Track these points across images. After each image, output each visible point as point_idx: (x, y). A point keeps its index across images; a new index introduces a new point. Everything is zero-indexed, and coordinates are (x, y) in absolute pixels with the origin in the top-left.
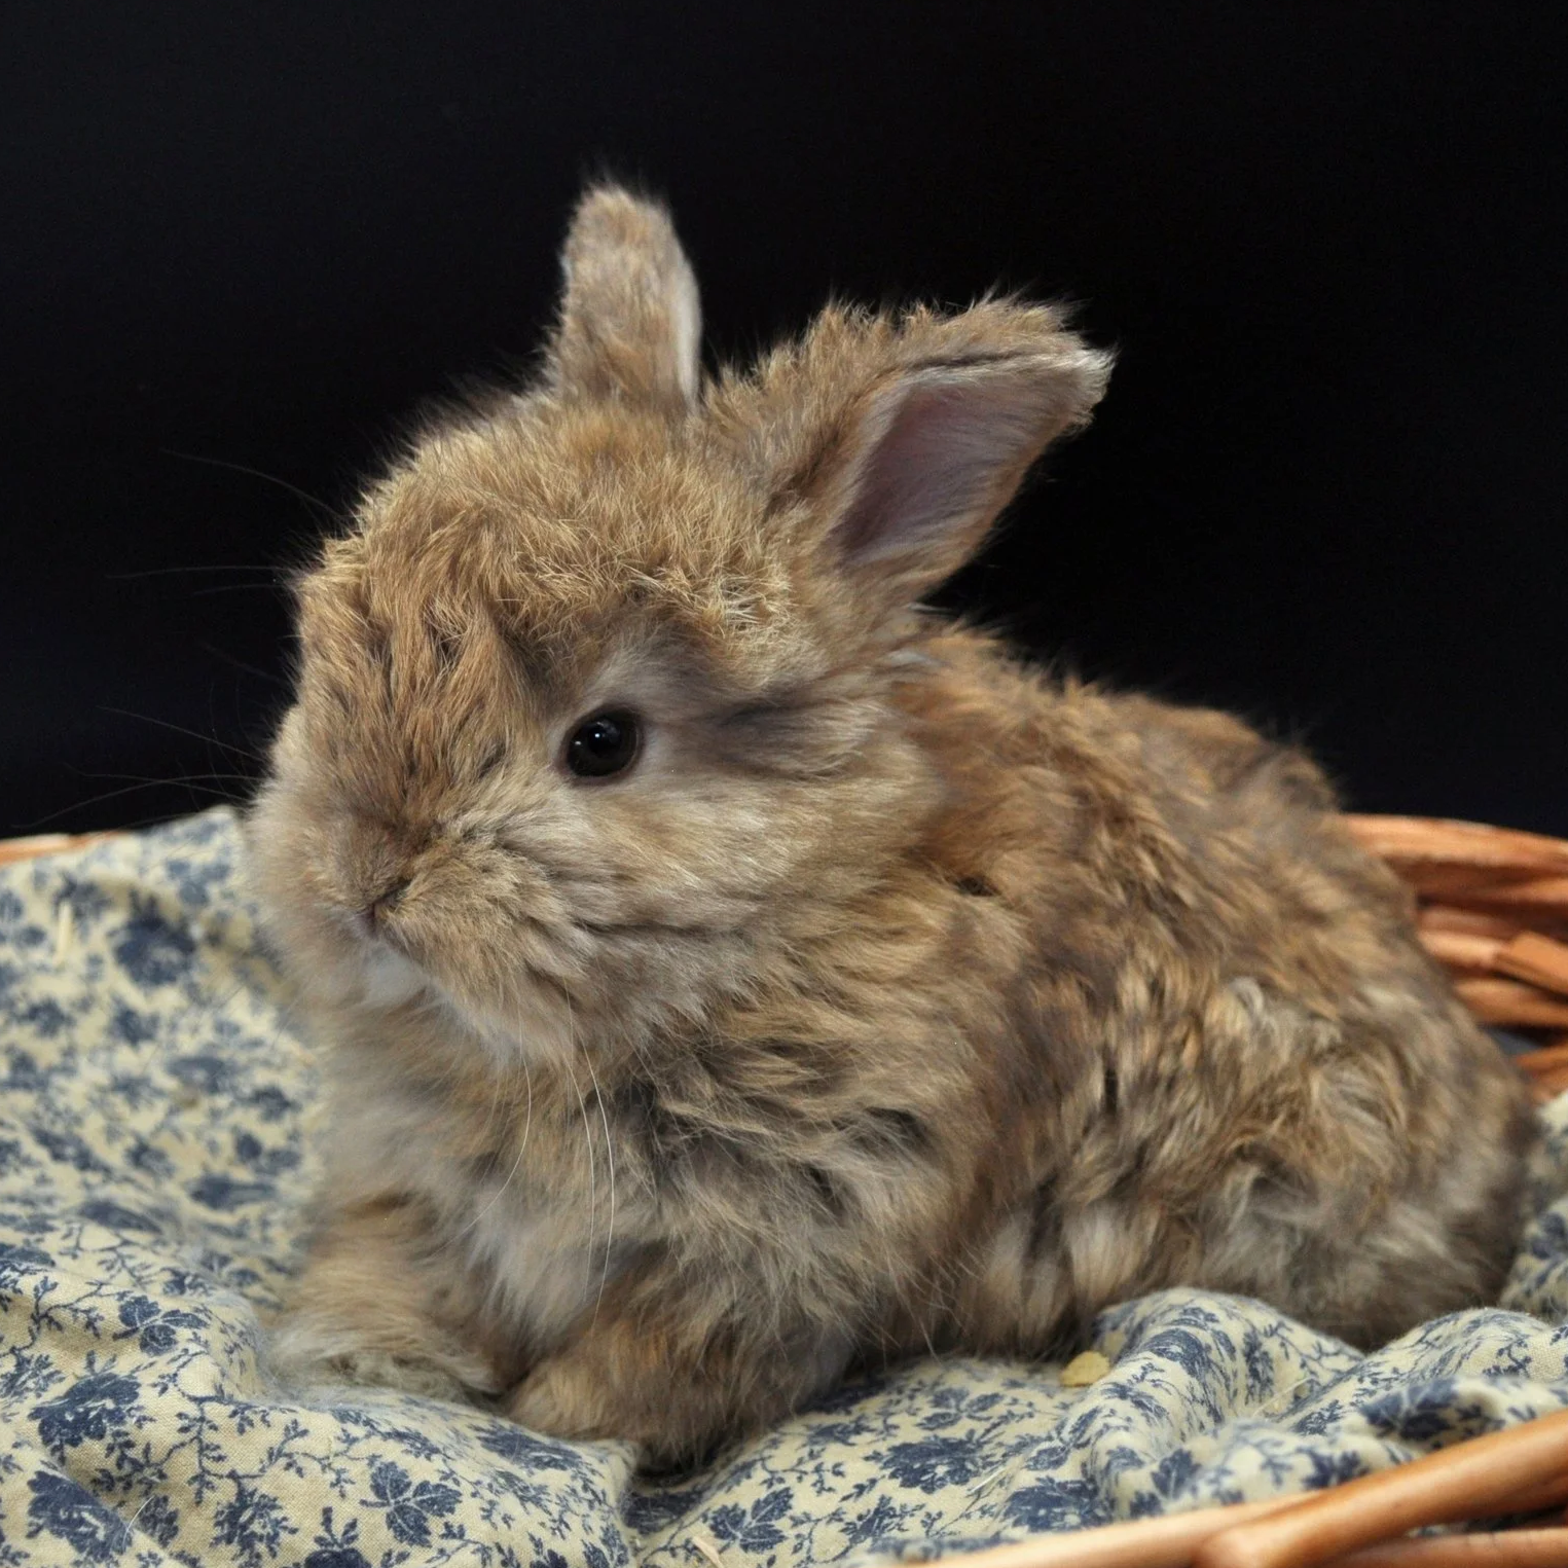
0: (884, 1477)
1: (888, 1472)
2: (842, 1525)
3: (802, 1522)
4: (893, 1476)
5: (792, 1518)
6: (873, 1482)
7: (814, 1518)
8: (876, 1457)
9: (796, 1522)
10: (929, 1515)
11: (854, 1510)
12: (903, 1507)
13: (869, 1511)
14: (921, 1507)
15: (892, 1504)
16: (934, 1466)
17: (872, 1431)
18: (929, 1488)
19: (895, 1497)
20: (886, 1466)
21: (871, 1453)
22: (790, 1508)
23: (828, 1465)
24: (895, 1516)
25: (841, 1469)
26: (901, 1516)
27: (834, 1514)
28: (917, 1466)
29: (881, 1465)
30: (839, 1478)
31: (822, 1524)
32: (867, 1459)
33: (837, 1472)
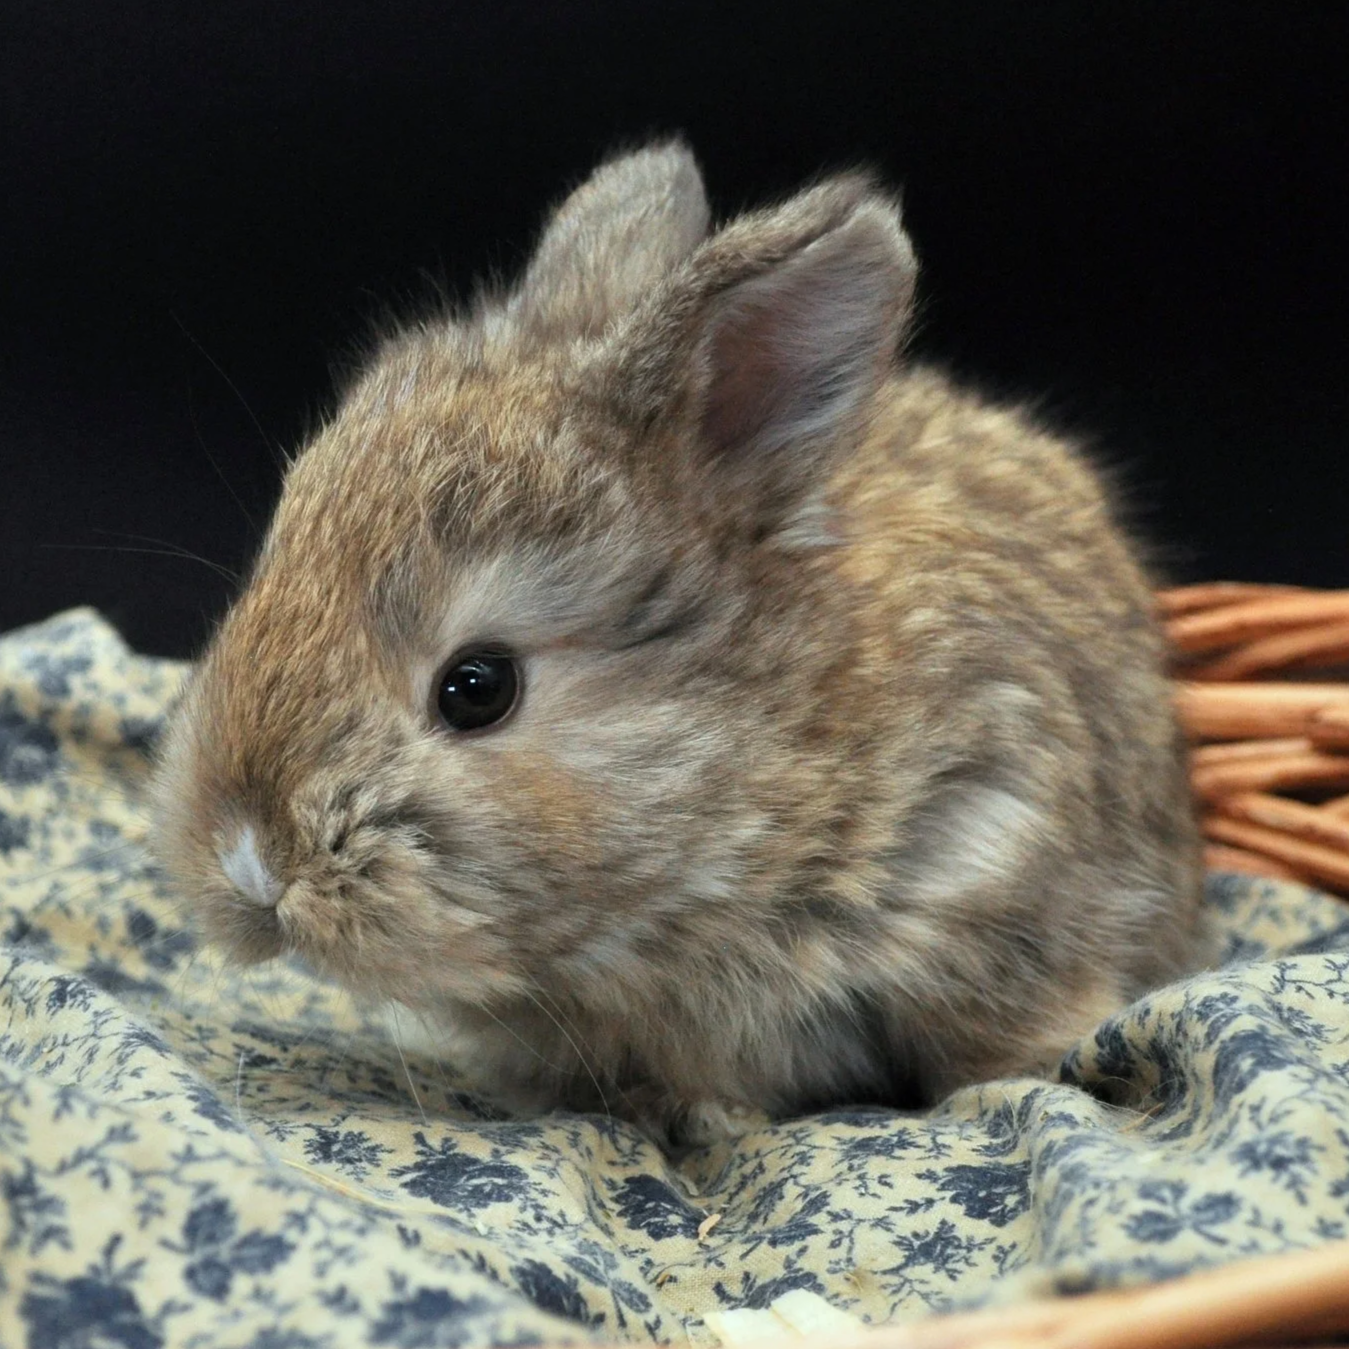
0: (943, 1199)
1: (949, 1194)
2: (893, 1237)
3: (842, 1218)
4: (954, 1200)
5: (829, 1213)
6: (930, 1202)
7: (855, 1217)
8: (930, 1176)
9: (836, 1217)
10: (1000, 1248)
11: (906, 1225)
12: (970, 1239)
13: (927, 1233)
14: (991, 1240)
15: (957, 1233)
16: (1002, 1196)
17: (918, 1147)
18: (1000, 1220)
19: (959, 1225)
20: (943, 1188)
21: (924, 1171)
22: (827, 1204)
23: (873, 1174)
24: (959, 1247)
25: (888, 1180)
26: (969, 1249)
27: (880, 1220)
28: (982, 1194)
29: (937, 1186)
30: (886, 1188)
31: (866, 1225)
32: (919, 1176)
33: (883, 1180)
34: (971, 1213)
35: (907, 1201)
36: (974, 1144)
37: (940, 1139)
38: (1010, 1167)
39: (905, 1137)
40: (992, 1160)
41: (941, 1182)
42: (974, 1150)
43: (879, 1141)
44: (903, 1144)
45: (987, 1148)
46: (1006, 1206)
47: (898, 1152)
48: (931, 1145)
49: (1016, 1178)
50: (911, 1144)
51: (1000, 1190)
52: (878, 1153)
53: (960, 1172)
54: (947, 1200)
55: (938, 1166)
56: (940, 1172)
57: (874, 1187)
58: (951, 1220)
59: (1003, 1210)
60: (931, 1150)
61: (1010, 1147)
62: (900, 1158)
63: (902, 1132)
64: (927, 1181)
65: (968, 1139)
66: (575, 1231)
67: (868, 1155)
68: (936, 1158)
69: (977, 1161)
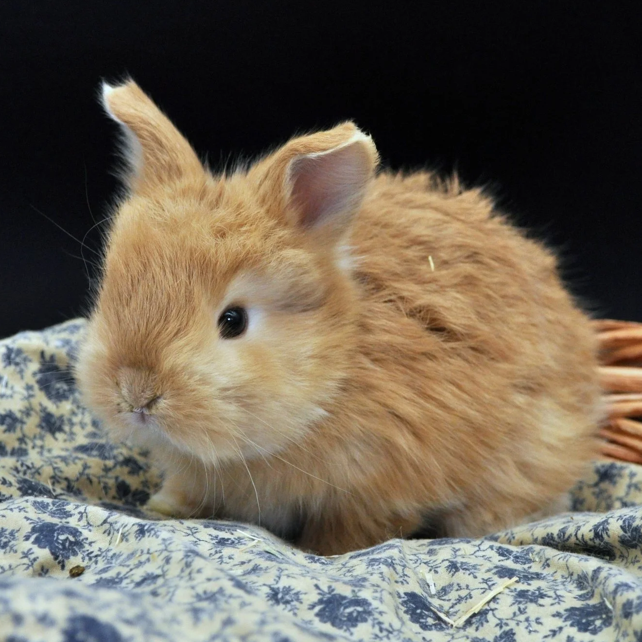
34: (580, 630)
35: (550, 631)
36: (574, 595)
37: (559, 593)
38: (594, 606)
39: (541, 591)
40: (584, 603)
41: (564, 617)
42: (575, 598)
43: (530, 593)
44: (542, 596)
45: (580, 596)
46: (596, 625)
47: (541, 601)
48: (554, 596)
50: (545, 595)
51: (592, 618)
52: (531, 601)
53: (572, 611)
54: (568, 625)
55: (561, 608)
56: (563, 612)
57: (535, 626)
58: (571, 635)
59: (595, 627)
60: (555, 599)
61: (591, 595)
63: (539, 589)
64: (557, 618)
65: (570, 591)
66: (398, 634)
67: (526, 603)
68: (559, 603)
69: (578, 604)
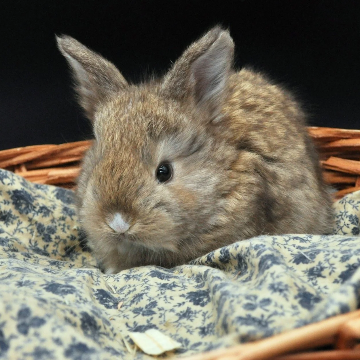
0: (187, 301)
1: (189, 300)
2: (175, 314)
3: (161, 310)
4: (190, 301)
6: (184, 303)
7: (165, 309)
8: (183, 296)
10: (204, 313)
11: (178, 310)
12: (195, 311)
13: (184, 311)
14: (201, 311)
15: (191, 310)
16: (203, 299)
17: (179, 287)
18: (203, 305)
19: (192, 308)
20: (187, 298)
21: (181, 294)
23: (168, 296)
25: (172, 298)
26: (195, 313)
27: (171, 310)
28: (197, 299)
29: (185, 298)
30: (172, 300)
31: (168, 312)
32: (180, 296)
49: (206, 294)
62: (174, 291)
